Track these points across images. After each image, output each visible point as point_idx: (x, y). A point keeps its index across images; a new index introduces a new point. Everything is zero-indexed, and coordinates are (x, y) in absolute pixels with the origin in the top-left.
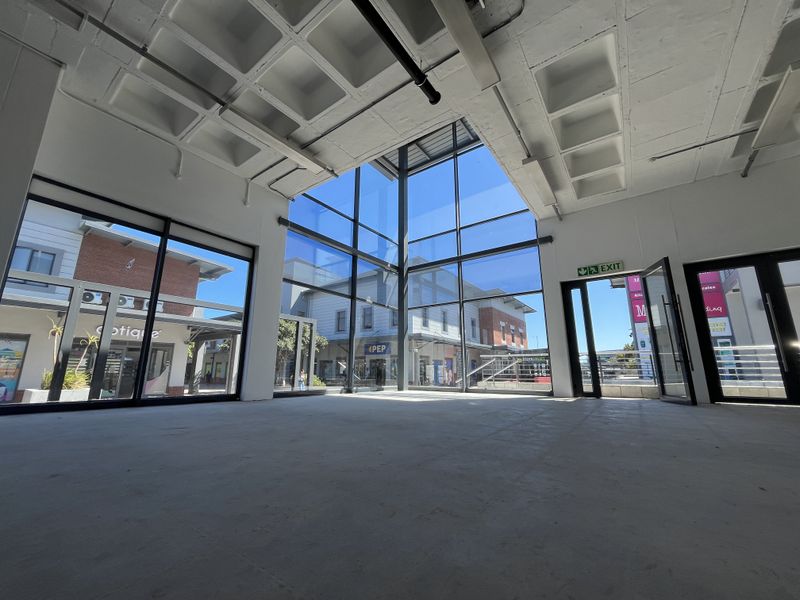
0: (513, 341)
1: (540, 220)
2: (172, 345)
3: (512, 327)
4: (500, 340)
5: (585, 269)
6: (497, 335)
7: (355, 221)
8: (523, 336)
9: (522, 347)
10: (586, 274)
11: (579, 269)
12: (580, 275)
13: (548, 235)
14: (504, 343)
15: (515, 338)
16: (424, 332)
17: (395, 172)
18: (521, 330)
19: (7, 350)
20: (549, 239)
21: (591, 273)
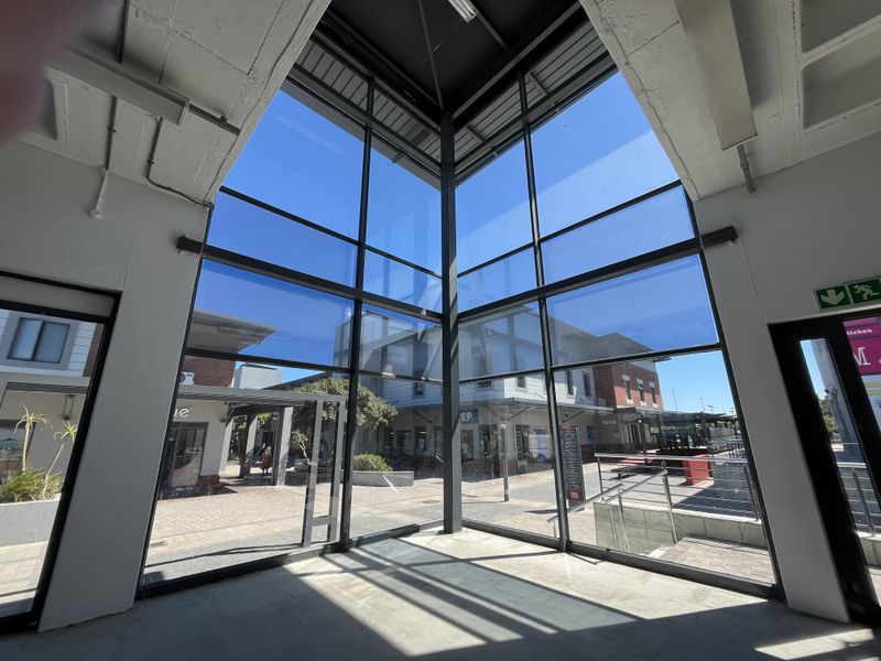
0: (642, 399)
1: (701, 199)
2: (205, 426)
3: (640, 381)
4: (624, 400)
5: (838, 290)
6: (619, 392)
7: (361, 245)
8: (655, 392)
9: (655, 405)
10: (845, 302)
11: (821, 293)
12: (824, 305)
13: (725, 224)
14: (630, 402)
15: (645, 394)
16: (520, 395)
17: (436, 170)
18: (652, 385)
19: (10, 439)
20: (728, 234)
21: (859, 299)
